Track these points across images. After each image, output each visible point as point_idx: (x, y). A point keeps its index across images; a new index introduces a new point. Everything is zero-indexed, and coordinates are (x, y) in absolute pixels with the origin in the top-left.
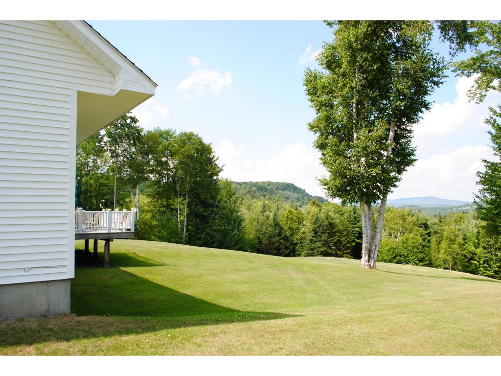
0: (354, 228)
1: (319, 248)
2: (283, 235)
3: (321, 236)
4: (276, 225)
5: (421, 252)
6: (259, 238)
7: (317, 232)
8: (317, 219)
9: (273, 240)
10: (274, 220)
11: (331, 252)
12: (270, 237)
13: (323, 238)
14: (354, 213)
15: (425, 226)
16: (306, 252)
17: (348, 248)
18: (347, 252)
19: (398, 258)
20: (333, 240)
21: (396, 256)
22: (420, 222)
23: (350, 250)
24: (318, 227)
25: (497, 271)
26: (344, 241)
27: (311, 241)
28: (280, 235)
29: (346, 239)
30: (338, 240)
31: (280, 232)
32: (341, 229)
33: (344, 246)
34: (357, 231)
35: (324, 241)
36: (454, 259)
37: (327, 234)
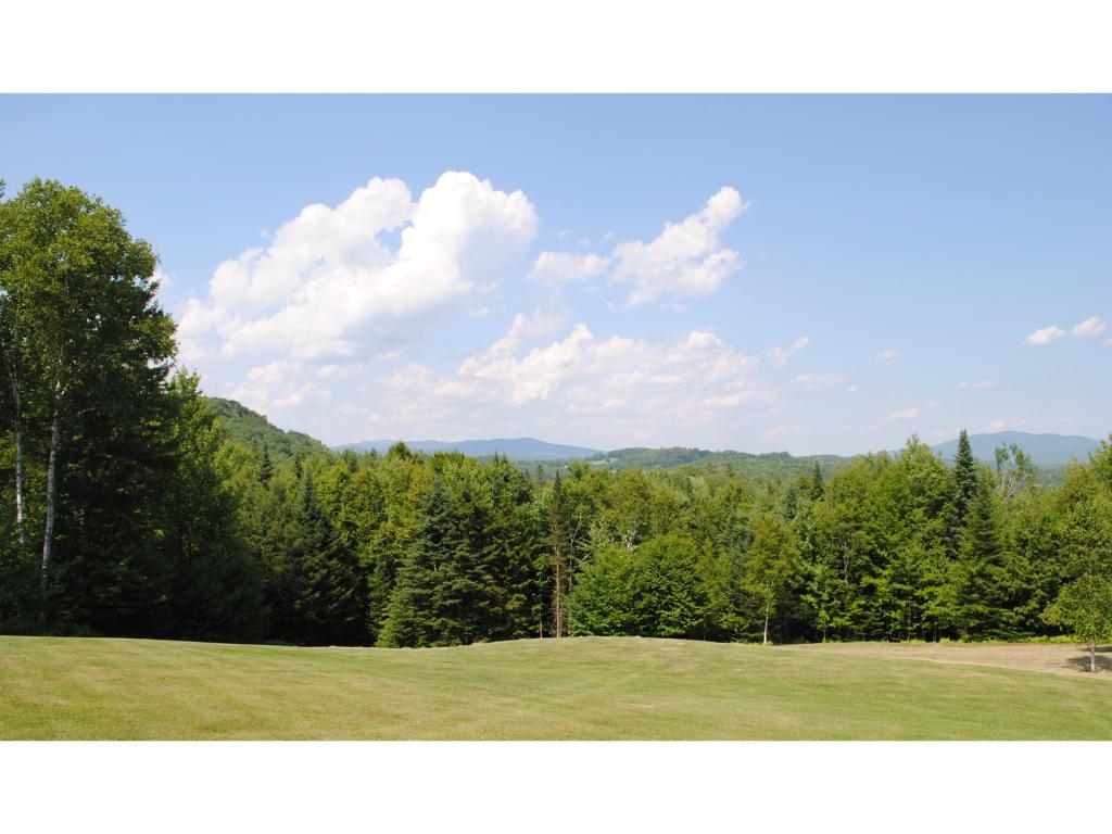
1: (449, 578)
2: (335, 547)
3: (452, 547)
4: (313, 518)
7: (441, 536)
8: (440, 501)
9: (309, 561)
10: (307, 500)
11: (480, 591)
12: (299, 553)
13: (457, 552)
16: (406, 592)
18: (520, 586)
20: (484, 556)
24: (442, 521)
25: (858, 616)
26: (513, 557)
27: (424, 561)
28: (325, 544)
30: (498, 557)
31: (327, 536)
32: (504, 525)
33: (511, 572)
35: (461, 559)
37: (468, 541)
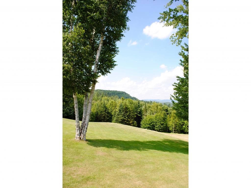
0: (138, 110)
1: (121, 117)
2: (107, 112)
3: (122, 113)
4: (104, 107)
5: (162, 121)
6: (97, 112)
7: (121, 111)
8: (121, 106)
9: (102, 113)
10: (104, 105)
11: (125, 119)
12: (101, 112)
13: (122, 114)
14: (139, 104)
15: (167, 110)
17: (133, 118)
18: (132, 119)
19: (153, 123)
20: (127, 114)
21: (152, 122)
22: (164, 109)
23: (133, 119)
24: (121, 109)
27: (118, 115)
28: (105, 111)
29: (132, 114)
30: (129, 114)
31: (106, 110)
32: (130, 110)
33: (131, 117)
34: (139, 111)
35: (123, 114)
36: (175, 125)
37: (124, 112)
